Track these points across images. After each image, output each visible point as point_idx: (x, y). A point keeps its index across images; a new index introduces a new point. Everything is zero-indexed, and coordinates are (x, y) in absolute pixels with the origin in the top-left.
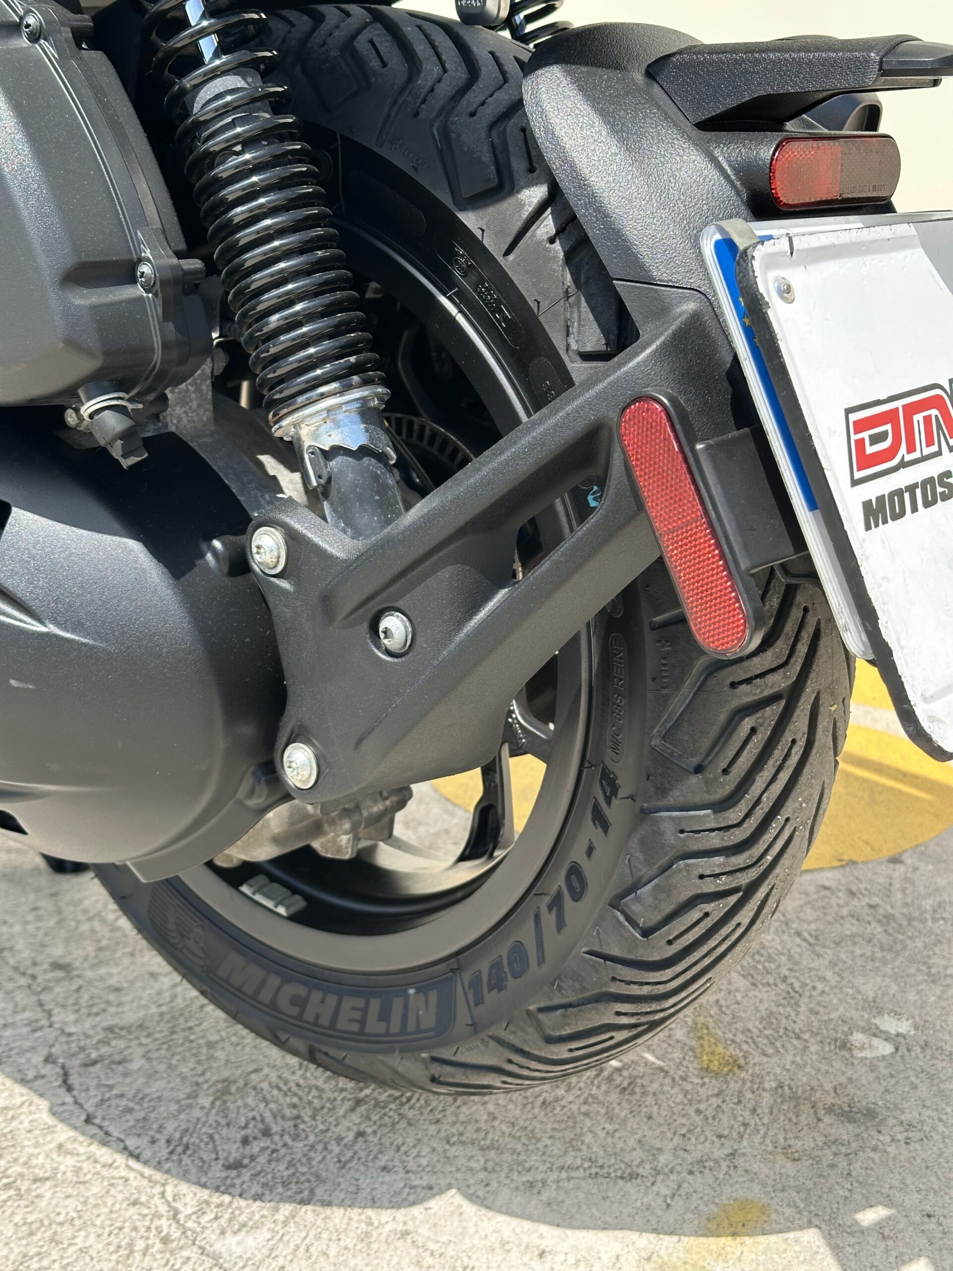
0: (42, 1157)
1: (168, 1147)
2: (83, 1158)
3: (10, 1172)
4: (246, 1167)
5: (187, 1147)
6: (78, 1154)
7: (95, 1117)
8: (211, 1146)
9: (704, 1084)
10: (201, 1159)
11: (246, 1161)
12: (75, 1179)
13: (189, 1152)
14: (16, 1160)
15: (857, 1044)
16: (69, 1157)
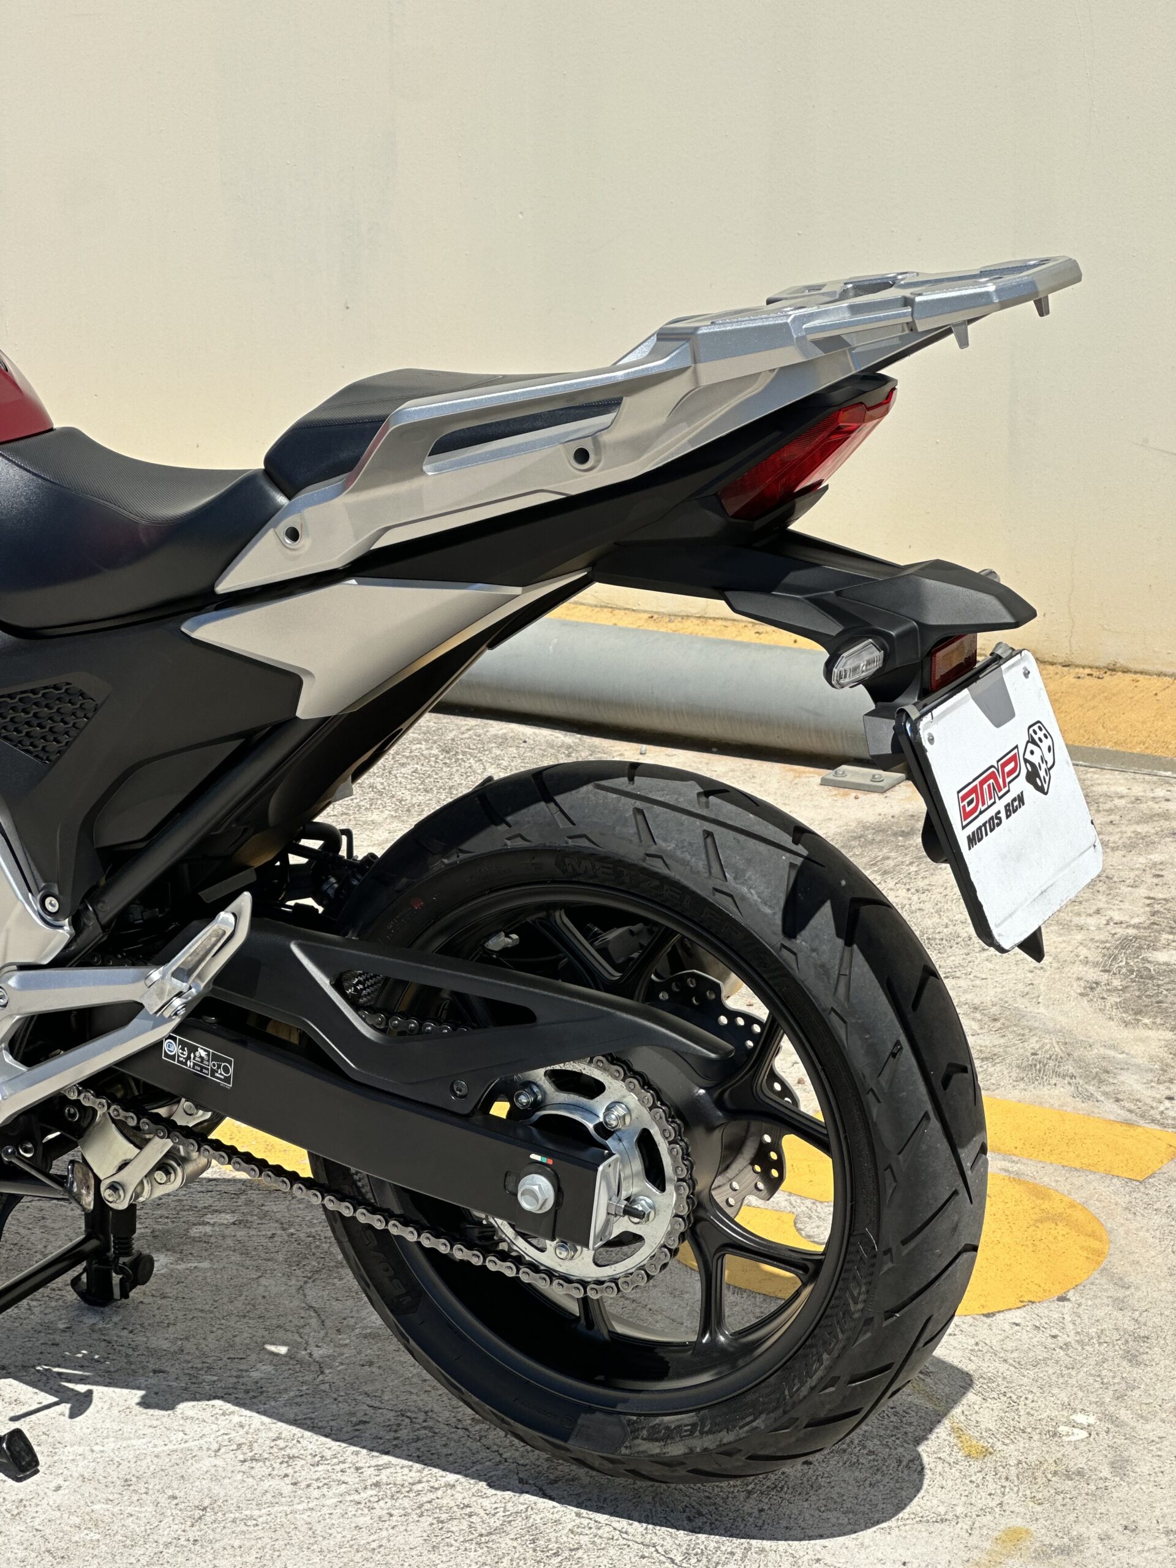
3: (550, 1546)
9: (970, 1465)
14: (549, 1540)
15: (1064, 1433)
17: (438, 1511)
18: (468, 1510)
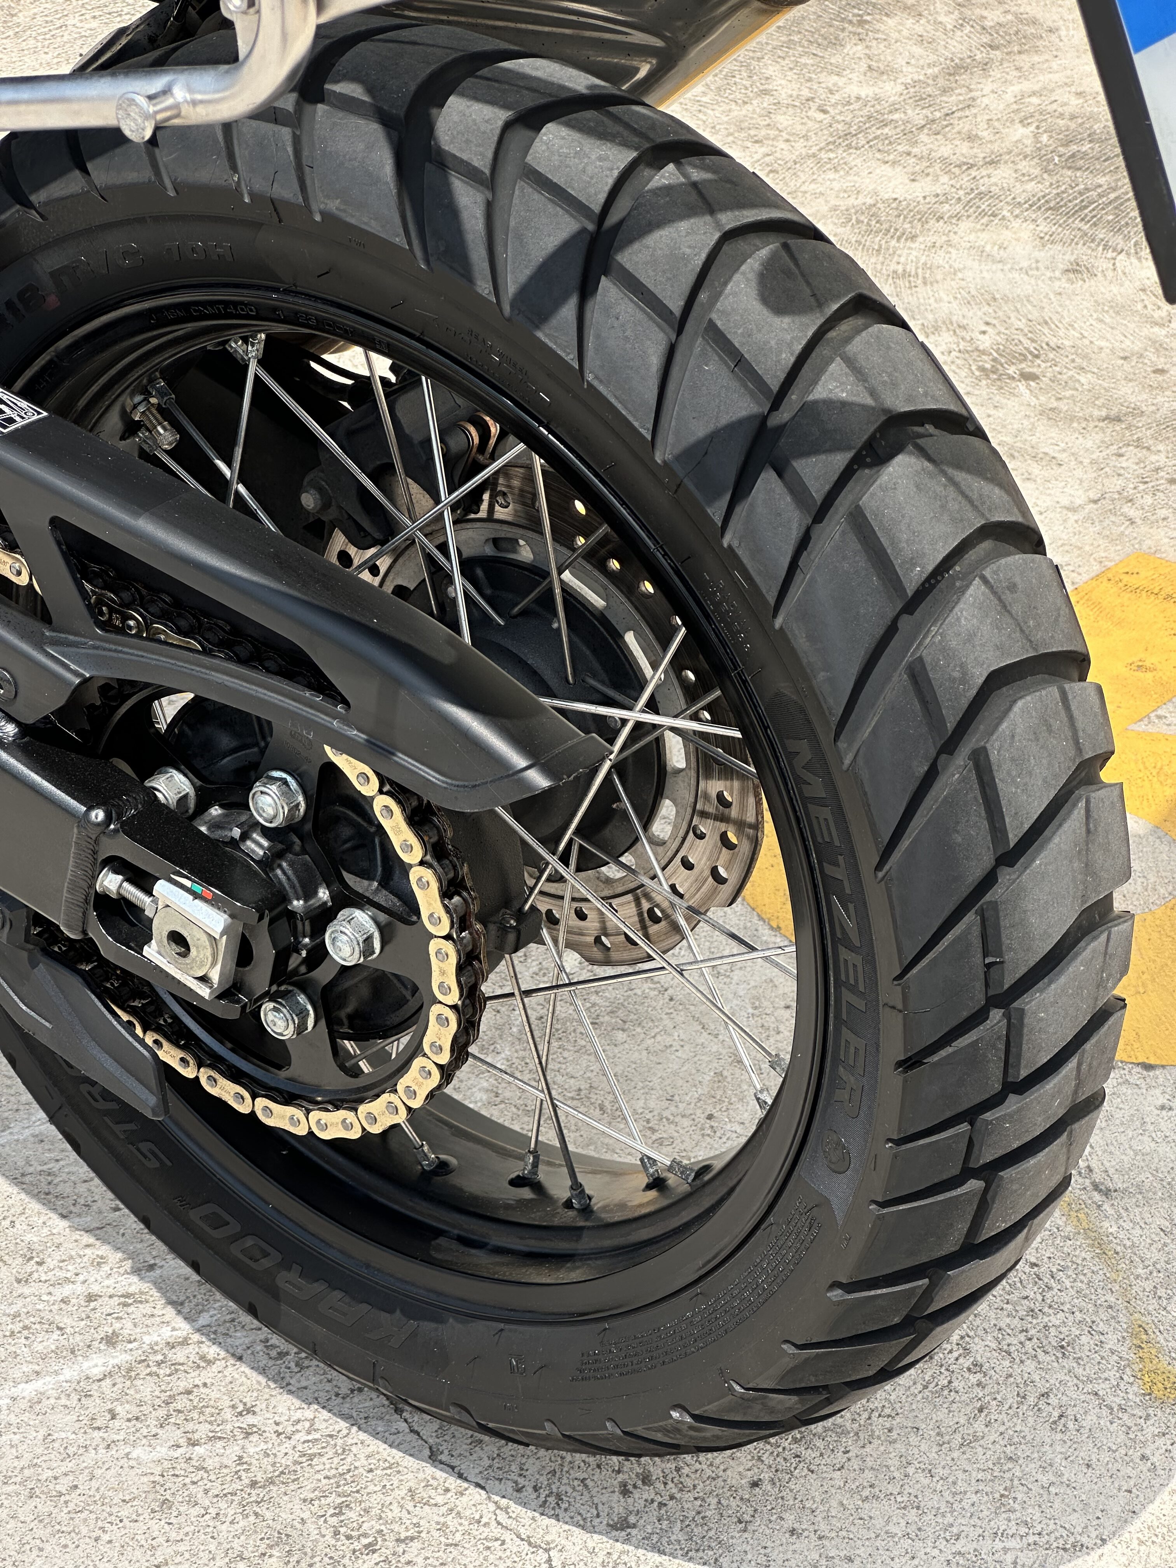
0: (395, 1506)
1: (538, 1497)
2: (444, 1509)
3: (365, 1526)
4: (634, 1526)
5: (559, 1497)
6: (436, 1505)
7: (442, 1453)
8: (586, 1497)
9: (1148, 1417)
10: (580, 1514)
11: (632, 1519)
12: (443, 1539)
13: (563, 1506)
14: (366, 1511)
16: (426, 1507)
17: (195, 1415)
18: (250, 1419)
